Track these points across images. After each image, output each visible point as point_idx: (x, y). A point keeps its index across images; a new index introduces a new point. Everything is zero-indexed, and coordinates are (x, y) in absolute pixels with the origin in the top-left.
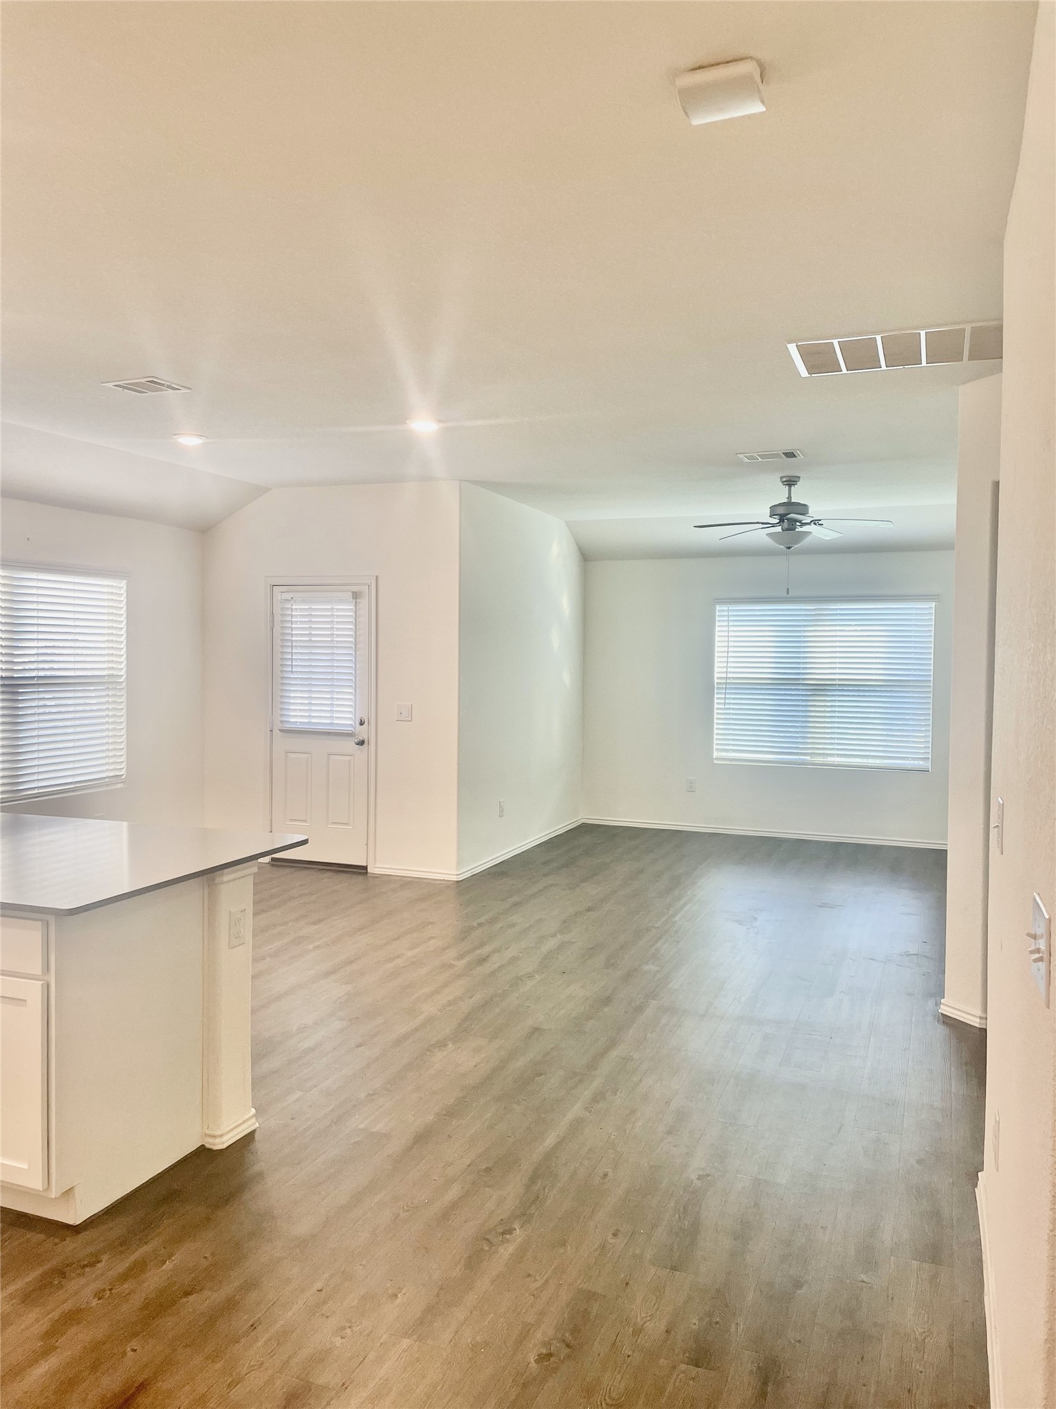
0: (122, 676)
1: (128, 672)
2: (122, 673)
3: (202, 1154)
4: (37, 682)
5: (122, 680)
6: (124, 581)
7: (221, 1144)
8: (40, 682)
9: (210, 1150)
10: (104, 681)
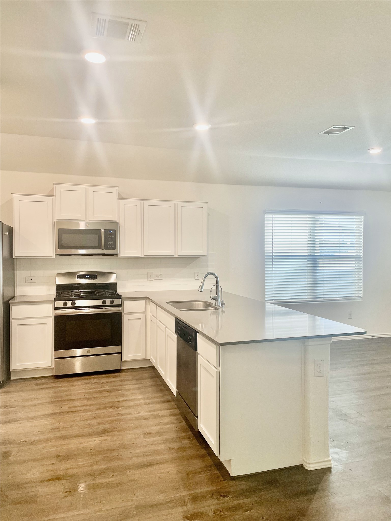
0: (362, 255)
1: (363, 254)
2: (361, 254)
3: (301, 468)
4: (323, 257)
5: (361, 257)
6: (363, 216)
7: (310, 467)
8: (324, 257)
9: (304, 468)
10: (353, 257)
